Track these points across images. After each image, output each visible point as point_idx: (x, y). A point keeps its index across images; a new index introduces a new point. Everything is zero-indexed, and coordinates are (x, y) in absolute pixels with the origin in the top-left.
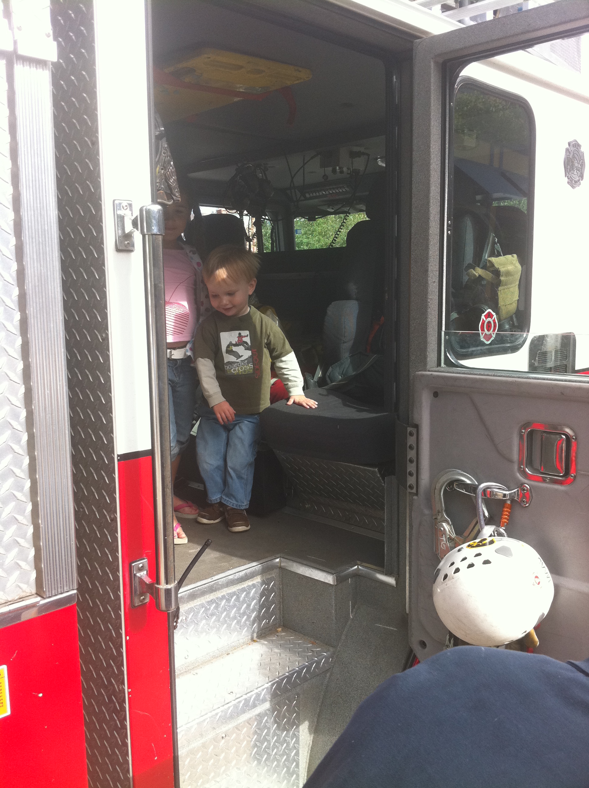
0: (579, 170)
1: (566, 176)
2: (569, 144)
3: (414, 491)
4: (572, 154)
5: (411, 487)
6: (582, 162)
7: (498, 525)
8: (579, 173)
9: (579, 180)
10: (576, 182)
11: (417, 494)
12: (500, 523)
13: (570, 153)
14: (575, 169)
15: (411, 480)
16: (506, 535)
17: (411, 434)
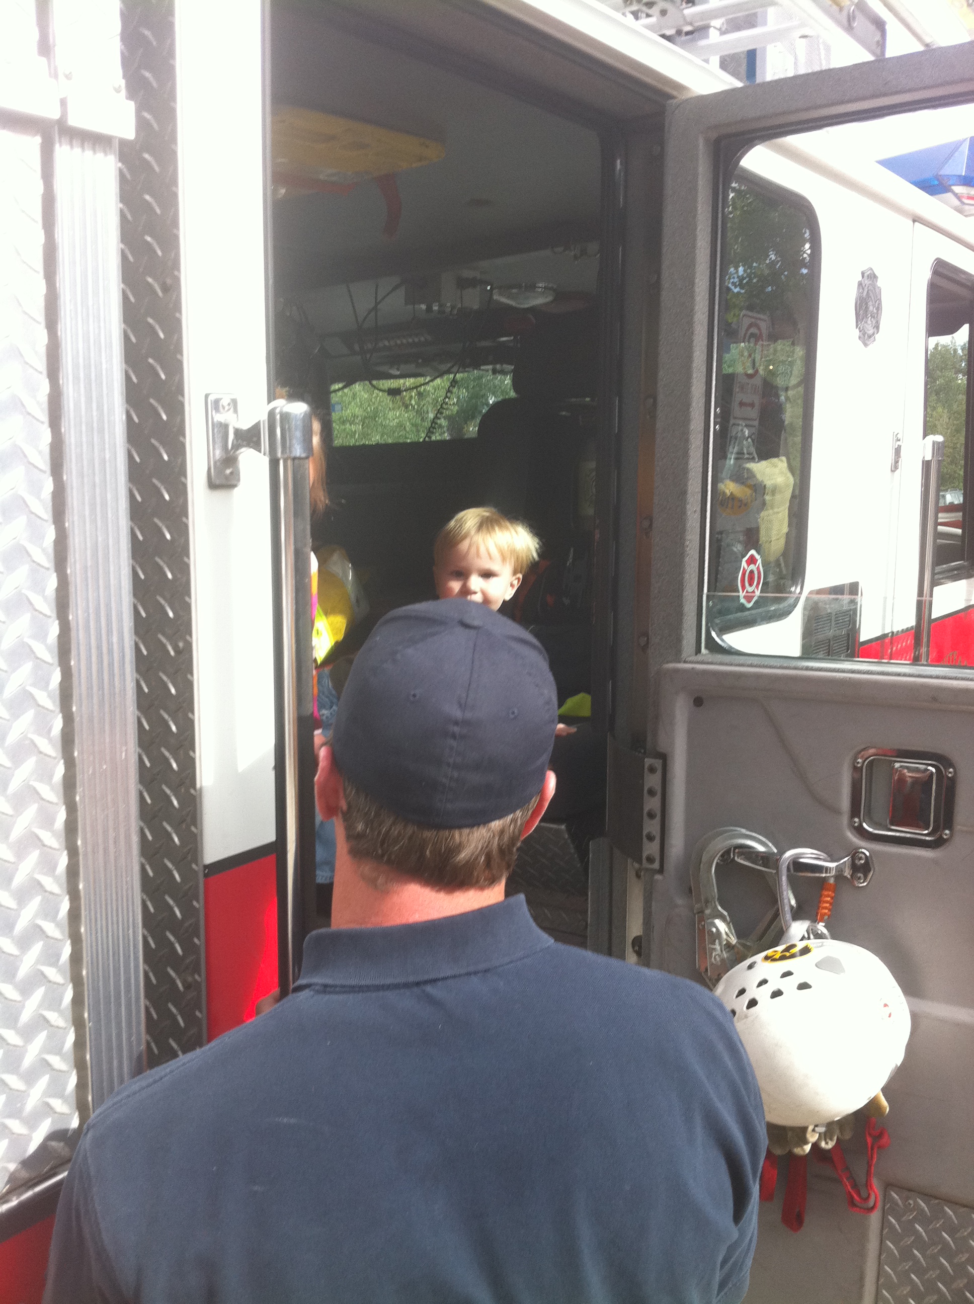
0: (874, 317)
1: (857, 328)
2: (863, 274)
3: (656, 865)
4: (866, 290)
5: (650, 860)
6: (879, 304)
7: (814, 920)
8: (874, 322)
9: (873, 334)
10: (870, 337)
11: (661, 871)
12: (817, 916)
13: (863, 289)
14: (869, 315)
15: (651, 848)
16: (829, 937)
17: (652, 770)
